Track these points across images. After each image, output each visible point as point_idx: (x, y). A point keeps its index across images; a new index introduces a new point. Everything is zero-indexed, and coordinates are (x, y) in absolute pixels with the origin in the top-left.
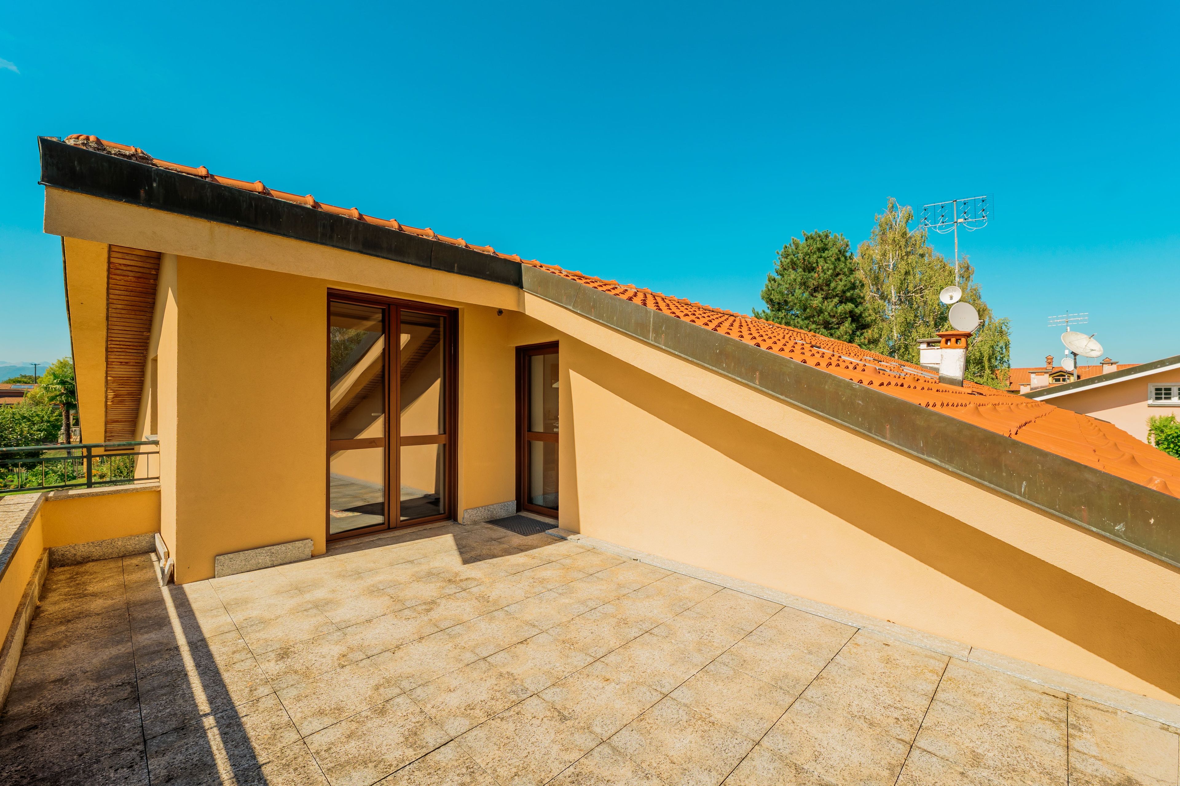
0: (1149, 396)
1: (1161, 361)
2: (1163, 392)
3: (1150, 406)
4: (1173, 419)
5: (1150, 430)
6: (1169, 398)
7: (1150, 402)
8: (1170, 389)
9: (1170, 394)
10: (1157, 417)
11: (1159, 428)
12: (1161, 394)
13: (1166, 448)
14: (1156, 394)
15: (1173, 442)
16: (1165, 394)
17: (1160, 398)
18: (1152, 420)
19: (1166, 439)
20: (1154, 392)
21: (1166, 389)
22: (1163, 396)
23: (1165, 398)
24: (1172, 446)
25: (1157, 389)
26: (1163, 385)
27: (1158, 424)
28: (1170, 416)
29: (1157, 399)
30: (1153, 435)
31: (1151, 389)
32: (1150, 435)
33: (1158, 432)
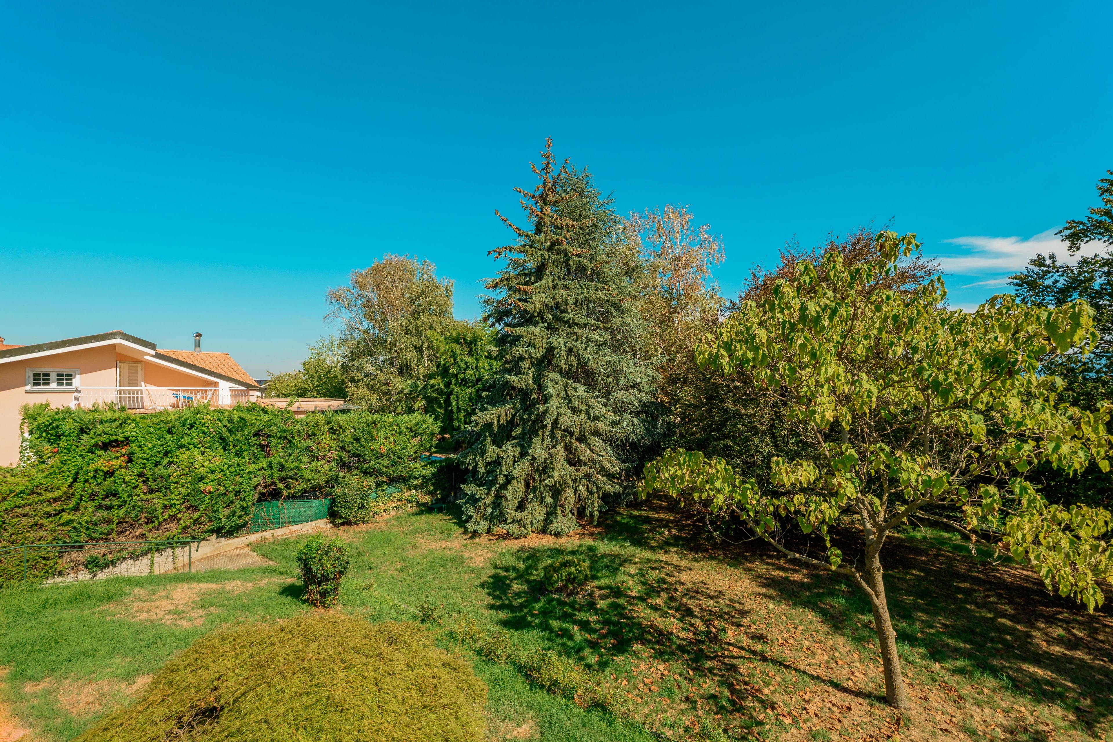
0: (27, 381)
1: (39, 345)
2: (42, 377)
3: (27, 392)
4: (47, 405)
5: (23, 419)
6: (48, 384)
7: (28, 388)
8: (48, 375)
9: (48, 380)
10: (31, 405)
11: (33, 416)
12: (40, 379)
13: (39, 438)
14: (34, 379)
15: (45, 431)
16: (44, 380)
17: (39, 384)
18: (26, 408)
19: (38, 428)
20: (32, 377)
21: (44, 375)
22: (42, 382)
23: (44, 384)
24: (44, 435)
25: (35, 375)
26: (42, 370)
27: (31, 412)
28: (44, 402)
29: (35, 384)
30: (26, 425)
31: (29, 374)
32: (22, 424)
33: (32, 420)
